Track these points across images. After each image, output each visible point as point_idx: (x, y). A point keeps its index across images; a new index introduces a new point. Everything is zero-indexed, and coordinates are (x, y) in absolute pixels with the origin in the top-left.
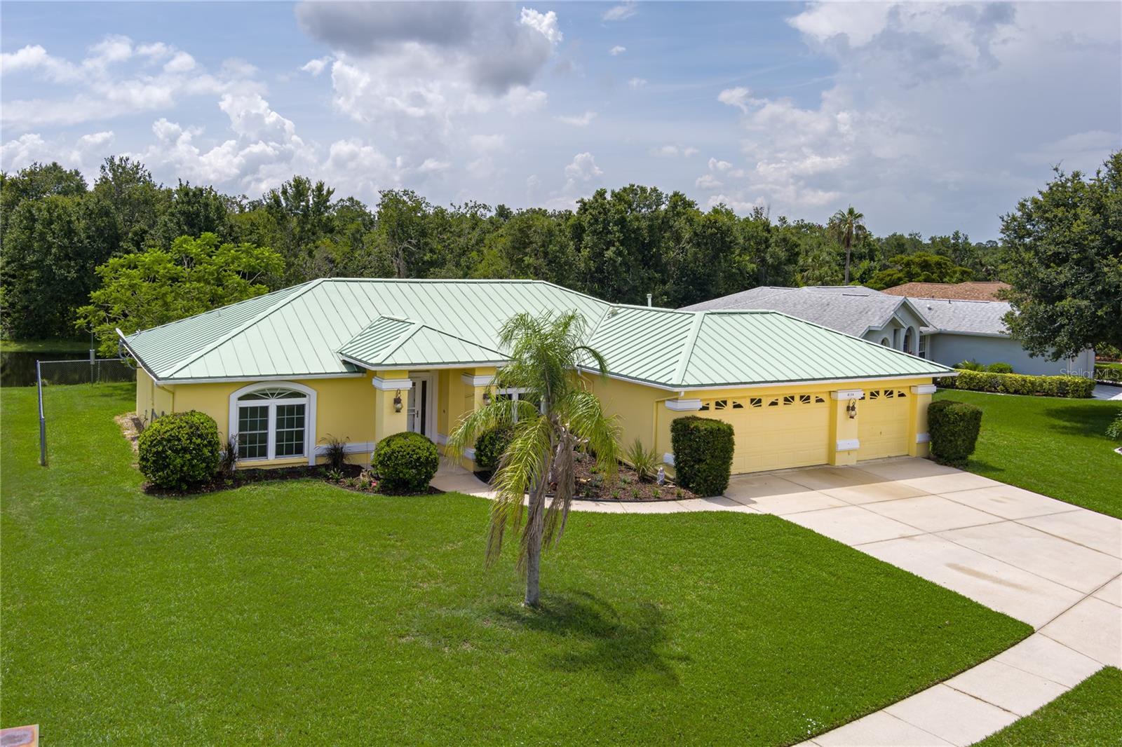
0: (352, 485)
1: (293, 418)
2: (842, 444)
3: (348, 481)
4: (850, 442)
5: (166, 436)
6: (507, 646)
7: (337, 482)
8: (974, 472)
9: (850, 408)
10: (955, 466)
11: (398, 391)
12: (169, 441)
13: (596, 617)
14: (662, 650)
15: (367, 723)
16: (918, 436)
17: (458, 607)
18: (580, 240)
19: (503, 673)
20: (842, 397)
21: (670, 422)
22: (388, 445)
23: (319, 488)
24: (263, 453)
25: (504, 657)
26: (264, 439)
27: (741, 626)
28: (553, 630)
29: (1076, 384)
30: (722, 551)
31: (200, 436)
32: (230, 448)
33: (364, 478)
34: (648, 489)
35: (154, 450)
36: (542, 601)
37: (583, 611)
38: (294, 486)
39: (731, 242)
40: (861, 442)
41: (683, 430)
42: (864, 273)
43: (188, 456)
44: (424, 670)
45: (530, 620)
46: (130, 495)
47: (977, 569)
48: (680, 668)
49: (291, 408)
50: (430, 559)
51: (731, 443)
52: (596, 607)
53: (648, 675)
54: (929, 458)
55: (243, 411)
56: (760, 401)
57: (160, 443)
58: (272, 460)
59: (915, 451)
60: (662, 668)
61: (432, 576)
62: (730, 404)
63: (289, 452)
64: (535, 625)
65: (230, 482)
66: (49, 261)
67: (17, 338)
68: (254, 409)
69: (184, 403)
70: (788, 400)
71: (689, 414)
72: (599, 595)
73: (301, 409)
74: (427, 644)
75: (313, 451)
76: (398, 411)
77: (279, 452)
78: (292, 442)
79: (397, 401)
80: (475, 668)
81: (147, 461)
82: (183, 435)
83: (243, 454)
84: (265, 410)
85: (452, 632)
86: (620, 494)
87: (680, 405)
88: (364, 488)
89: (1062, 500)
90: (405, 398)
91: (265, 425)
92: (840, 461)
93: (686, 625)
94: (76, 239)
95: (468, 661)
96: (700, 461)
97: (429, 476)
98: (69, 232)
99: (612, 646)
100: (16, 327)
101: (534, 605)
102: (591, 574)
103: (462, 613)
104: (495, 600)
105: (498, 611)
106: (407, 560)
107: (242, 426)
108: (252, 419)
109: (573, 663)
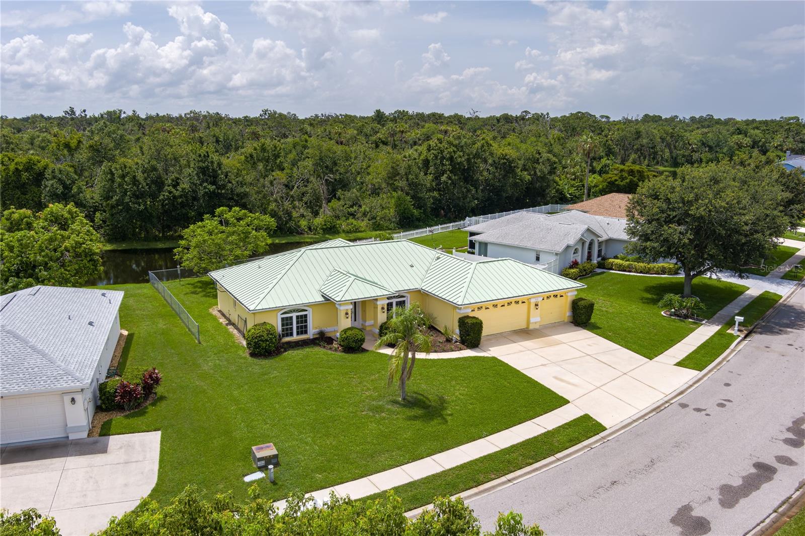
0: (330, 349)
1: (303, 320)
2: (532, 320)
3: (329, 347)
4: (536, 319)
5: (258, 335)
6: (396, 413)
7: (324, 347)
8: (588, 330)
9: (537, 305)
10: (581, 327)
11: (347, 310)
12: (259, 337)
13: (424, 402)
14: (444, 412)
15: (357, 438)
16: (567, 313)
17: (379, 401)
18: (428, 168)
19: (395, 422)
20: (533, 301)
21: (458, 318)
22: (345, 333)
23: (317, 349)
24: (291, 334)
25: (395, 417)
26: (291, 329)
27: (471, 404)
28: (410, 407)
29: (670, 268)
30: (471, 374)
31: (271, 334)
32: (280, 336)
33: (335, 345)
34: (448, 346)
35: (254, 341)
36: (406, 397)
37: (420, 401)
38: (307, 350)
39: (515, 167)
40: (541, 318)
41: (463, 322)
42: (602, 168)
43: (268, 343)
44: (371, 422)
45: (403, 404)
46: (245, 358)
47: (563, 378)
48: (449, 418)
49: (301, 316)
50: (367, 382)
51: (482, 327)
52: (425, 399)
53: (439, 420)
54: (572, 322)
55: (283, 319)
56: (497, 305)
57: (256, 338)
58: (295, 337)
59: (566, 320)
60: (444, 419)
61: (369, 389)
62: (484, 308)
63: (302, 333)
64: (404, 406)
65: (282, 350)
66: (127, 199)
67: (109, 241)
68: (287, 318)
69: (260, 320)
70: (509, 304)
71: (466, 315)
72: (426, 394)
73: (306, 316)
74: (371, 414)
75: (312, 332)
76: (347, 318)
77: (298, 334)
78: (303, 330)
79: (347, 314)
80: (387, 421)
81: (251, 344)
82: (265, 334)
83: (284, 336)
84: (291, 318)
85: (378, 409)
86: (437, 349)
87: (462, 311)
88: (336, 350)
89: (617, 344)
90: (350, 313)
91: (292, 324)
92: (531, 327)
93: (453, 404)
94: (141, 186)
95: (384, 419)
96: (469, 335)
97: (362, 344)
98: (135, 181)
99: (429, 412)
100: (108, 235)
101: (404, 399)
102: (424, 386)
103: (381, 403)
104: (391, 397)
105: (392, 401)
106: (359, 383)
107: (283, 325)
108: (287, 322)
109: (415, 418)
